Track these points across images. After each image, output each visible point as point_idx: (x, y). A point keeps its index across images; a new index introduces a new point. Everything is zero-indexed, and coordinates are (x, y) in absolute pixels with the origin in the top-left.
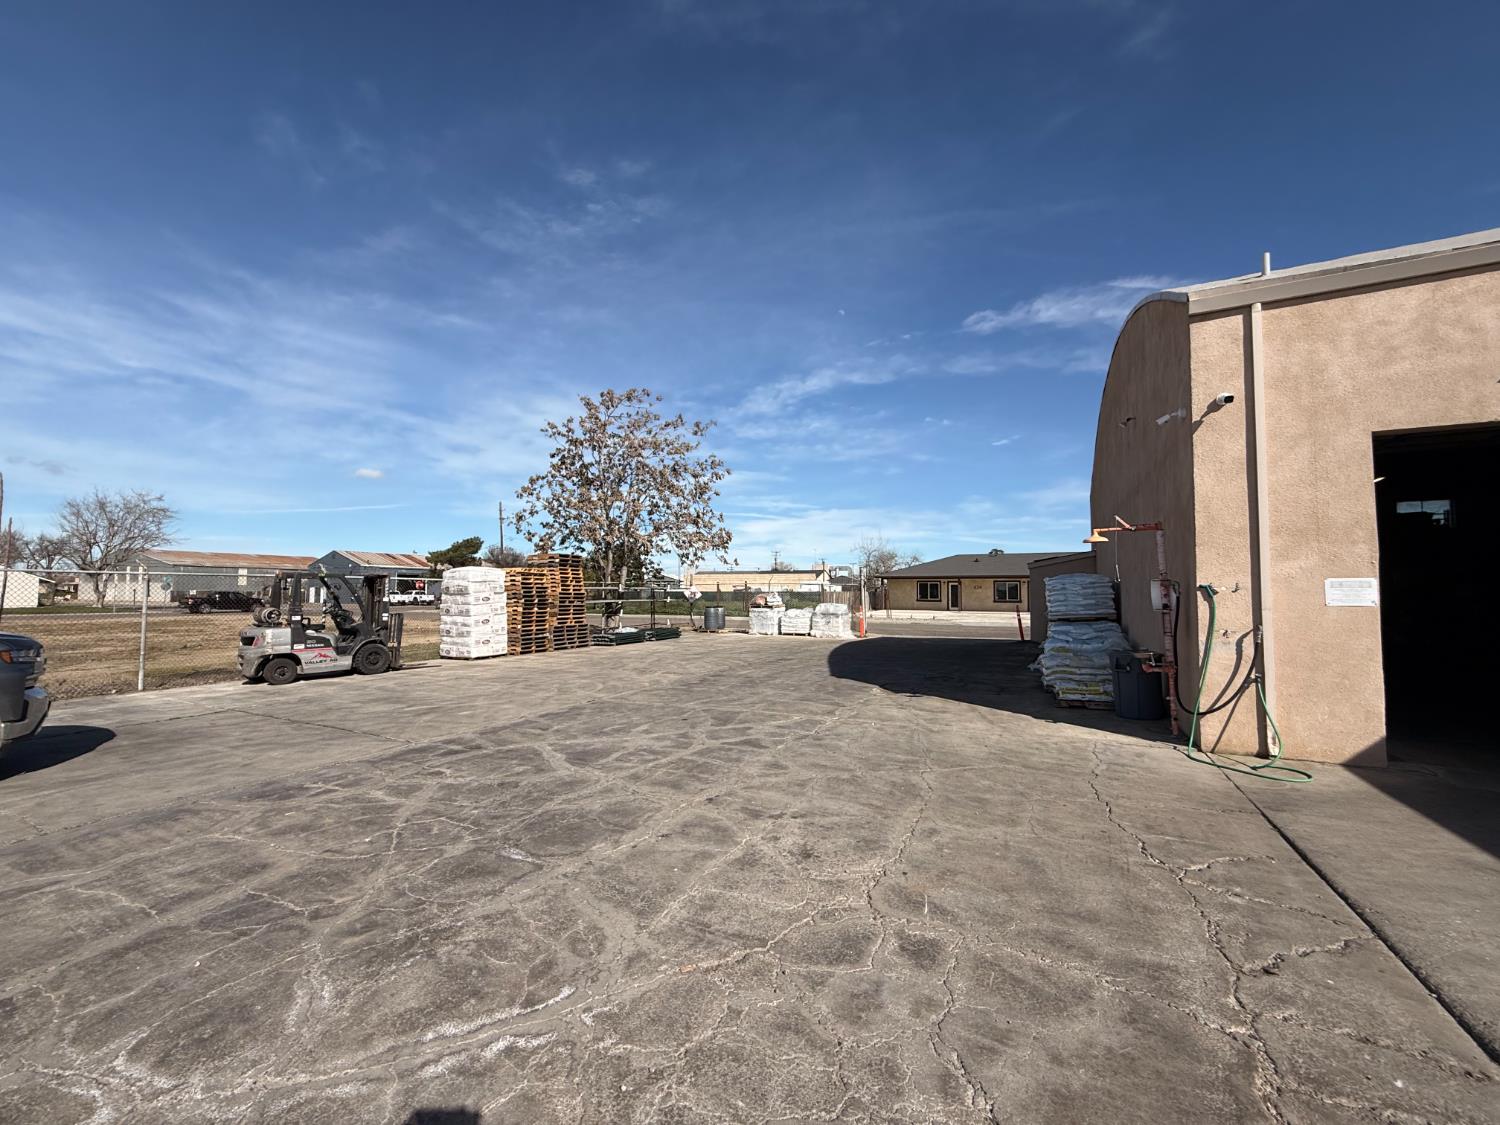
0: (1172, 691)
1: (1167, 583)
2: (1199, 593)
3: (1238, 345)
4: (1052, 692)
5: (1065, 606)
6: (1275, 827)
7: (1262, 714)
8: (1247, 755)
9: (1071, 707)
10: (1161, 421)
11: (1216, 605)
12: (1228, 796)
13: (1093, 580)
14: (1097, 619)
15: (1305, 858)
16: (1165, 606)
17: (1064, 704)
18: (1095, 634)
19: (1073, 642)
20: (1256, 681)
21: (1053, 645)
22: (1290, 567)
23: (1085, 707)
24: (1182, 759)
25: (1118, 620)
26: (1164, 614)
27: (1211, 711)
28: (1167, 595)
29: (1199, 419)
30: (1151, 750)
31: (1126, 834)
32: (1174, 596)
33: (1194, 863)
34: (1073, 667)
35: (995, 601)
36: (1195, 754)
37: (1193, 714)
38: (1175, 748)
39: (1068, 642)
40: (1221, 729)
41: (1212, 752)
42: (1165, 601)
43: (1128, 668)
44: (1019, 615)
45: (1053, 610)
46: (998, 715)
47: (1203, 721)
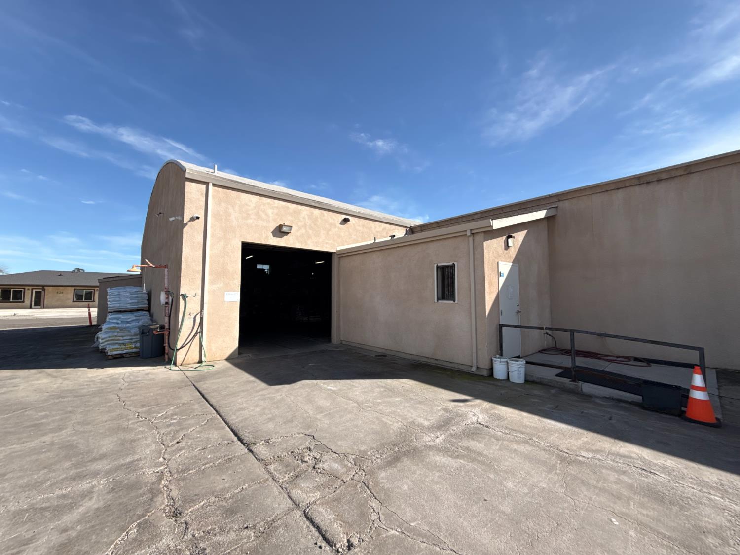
0: (167, 341)
1: (168, 293)
2: (181, 297)
3: (203, 197)
4: (104, 352)
5: (119, 304)
6: (196, 388)
7: (201, 346)
8: (195, 363)
9: (114, 358)
10: (171, 219)
11: (187, 302)
12: (182, 381)
13: (137, 290)
14: (138, 310)
15: (203, 396)
16: (167, 303)
17: (110, 357)
18: (135, 318)
19: (121, 323)
20: (200, 332)
21: (108, 326)
22: (215, 287)
23: (123, 357)
24: (168, 371)
25: (149, 310)
26: (165, 307)
27: (182, 347)
28: (167, 298)
29: (186, 222)
30: (154, 371)
31: (130, 412)
32: (170, 298)
33: (160, 413)
34: (120, 337)
35: (73, 301)
36: (173, 367)
37: (174, 350)
38: (165, 367)
39: (118, 323)
40: (185, 354)
41: (181, 365)
42: (166, 301)
43: (148, 334)
44: (89, 310)
45: (111, 306)
46: (62, 372)
47: (178, 353)
